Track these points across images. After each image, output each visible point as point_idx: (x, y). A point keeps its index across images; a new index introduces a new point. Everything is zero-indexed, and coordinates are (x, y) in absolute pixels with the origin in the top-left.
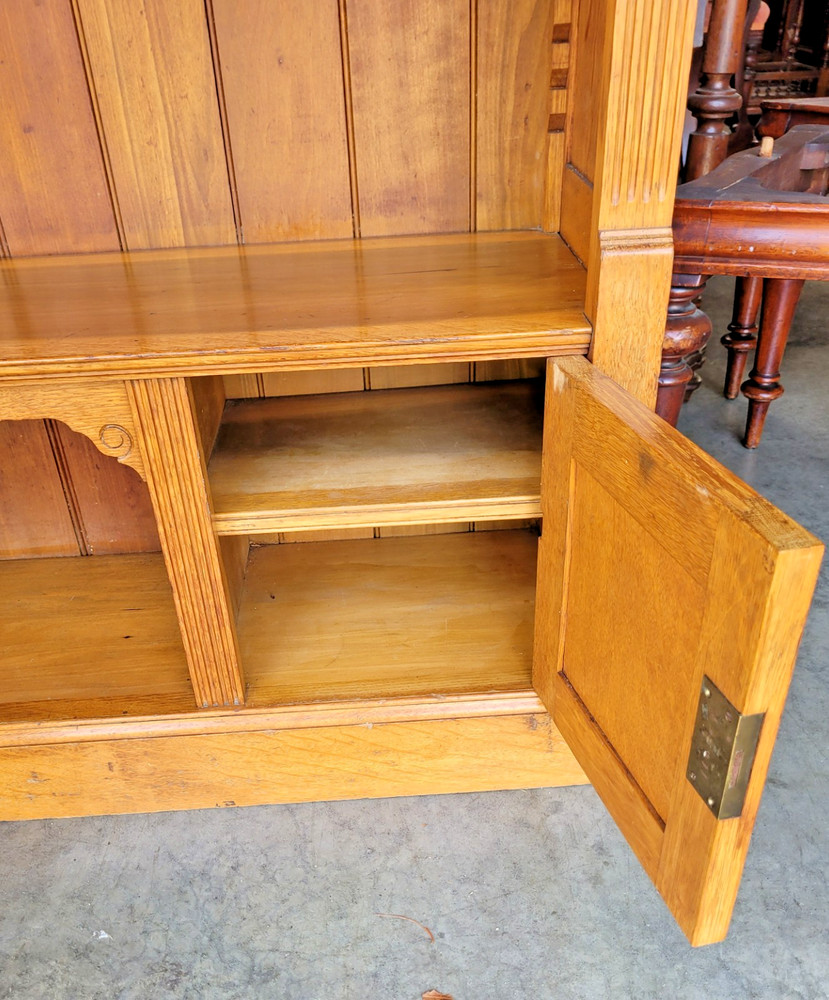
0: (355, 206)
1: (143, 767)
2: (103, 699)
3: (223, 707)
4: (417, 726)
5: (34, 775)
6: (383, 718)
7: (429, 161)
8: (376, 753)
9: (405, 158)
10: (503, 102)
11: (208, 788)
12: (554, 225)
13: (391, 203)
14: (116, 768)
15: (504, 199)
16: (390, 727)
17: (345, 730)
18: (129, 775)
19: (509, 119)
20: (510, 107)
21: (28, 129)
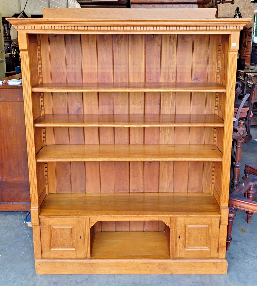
0: (188, 189)
1: (162, 267)
2: (156, 256)
3: (173, 258)
4: (199, 263)
5: (147, 267)
6: (194, 261)
7: (197, 185)
8: (193, 267)
9: (194, 185)
10: (206, 180)
11: (170, 271)
12: (213, 194)
13: (192, 189)
14: (158, 267)
15: (206, 190)
16: (195, 263)
17: (189, 263)
18: (160, 268)
19: (207, 181)
20: (207, 180)
21: (151, 180)
